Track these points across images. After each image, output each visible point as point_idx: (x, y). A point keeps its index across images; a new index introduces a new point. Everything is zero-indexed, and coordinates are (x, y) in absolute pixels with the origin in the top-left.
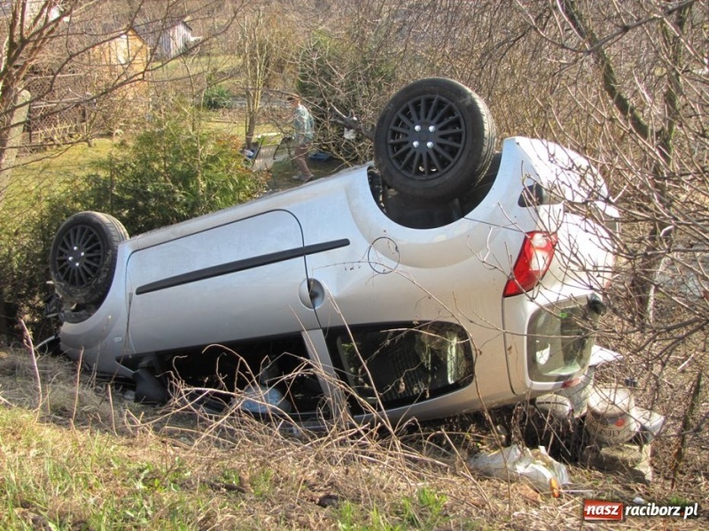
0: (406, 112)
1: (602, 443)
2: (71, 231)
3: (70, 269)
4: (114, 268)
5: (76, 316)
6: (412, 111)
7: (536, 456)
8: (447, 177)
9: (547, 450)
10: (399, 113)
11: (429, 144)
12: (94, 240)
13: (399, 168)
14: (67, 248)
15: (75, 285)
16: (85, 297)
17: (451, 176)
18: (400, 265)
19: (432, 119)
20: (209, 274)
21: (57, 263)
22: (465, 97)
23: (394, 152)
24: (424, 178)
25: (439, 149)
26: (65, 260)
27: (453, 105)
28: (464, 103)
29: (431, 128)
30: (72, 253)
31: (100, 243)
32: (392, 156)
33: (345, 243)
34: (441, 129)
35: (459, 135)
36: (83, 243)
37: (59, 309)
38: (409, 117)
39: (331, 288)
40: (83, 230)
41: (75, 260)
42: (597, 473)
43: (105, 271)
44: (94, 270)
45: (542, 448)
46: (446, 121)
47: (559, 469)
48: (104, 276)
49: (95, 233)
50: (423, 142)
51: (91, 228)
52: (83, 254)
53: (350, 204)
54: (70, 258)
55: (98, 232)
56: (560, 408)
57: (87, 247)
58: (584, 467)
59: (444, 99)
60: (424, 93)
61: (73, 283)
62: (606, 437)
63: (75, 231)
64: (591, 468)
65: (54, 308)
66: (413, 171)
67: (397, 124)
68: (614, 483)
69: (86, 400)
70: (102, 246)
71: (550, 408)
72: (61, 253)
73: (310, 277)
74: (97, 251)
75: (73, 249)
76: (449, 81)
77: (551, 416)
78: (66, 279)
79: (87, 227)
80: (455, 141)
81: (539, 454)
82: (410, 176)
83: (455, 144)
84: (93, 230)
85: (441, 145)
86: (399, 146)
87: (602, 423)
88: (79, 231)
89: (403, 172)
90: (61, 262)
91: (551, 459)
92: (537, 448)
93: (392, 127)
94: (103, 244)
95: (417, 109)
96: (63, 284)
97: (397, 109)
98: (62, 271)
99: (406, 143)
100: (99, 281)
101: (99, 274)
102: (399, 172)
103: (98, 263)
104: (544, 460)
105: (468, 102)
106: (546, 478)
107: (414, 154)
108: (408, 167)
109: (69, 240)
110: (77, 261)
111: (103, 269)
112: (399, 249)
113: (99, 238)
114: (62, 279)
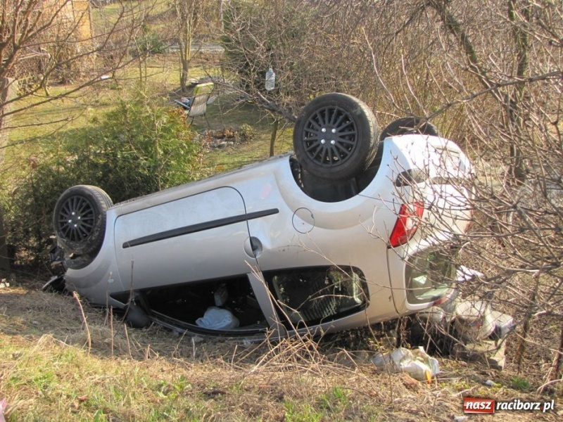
0: (315, 118)
1: (466, 341)
2: (69, 200)
3: (70, 230)
4: (105, 228)
5: (75, 262)
6: (319, 117)
7: (417, 354)
8: (346, 165)
9: (425, 349)
10: (310, 119)
11: (333, 142)
12: (88, 207)
13: (312, 158)
14: (66, 213)
15: (74, 240)
16: (83, 250)
17: (348, 165)
18: (315, 227)
19: (334, 123)
20: (178, 233)
21: (59, 225)
22: (356, 108)
23: (308, 147)
24: (329, 166)
25: (339, 146)
26: (66, 223)
27: (348, 113)
28: (355, 113)
29: (334, 131)
30: (71, 217)
31: (92, 209)
32: (306, 149)
33: (275, 211)
34: (341, 131)
35: (354, 135)
36: (79, 210)
37: (62, 258)
38: (317, 121)
39: (267, 243)
40: (78, 200)
41: (74, 222)
42: (463, 363)
43: (97, 230)
44: (89, 230)
45: (421, 348)
46: (344, 125)
47: (433, 363)
48: (97, 234)
49: (88, 202)
50: (328, 140)
51: (84, 199)
52: (79, 218)
53: (278, 183)
54: (70, 221)
55: (90, 201)
56: (436, 316)
57: (82, 212)
58: (454, 359)
59: (342, 109)
60: (327, 105)
61: (73, 239)
62: (469, 337)
63: (72, 200)
64: (458, 359)
65: (59, 257)
66: (322, 160)
67: (309, 127)
68: (475, 370)
69: (105, 334)
70: (93, 212)
71: (428, 316)
72: (62, 217)
73: (251, 236)
74: (89, 215)
75: (71, 214)
76: (344, 96)
77: (429, 323)
78: (68, 236)
79: (82, 198)
80: (350, 139)
81: (418, 352)
82: (320, 164)
83: (350, 142)
84: (86, 199)
85: (341, 143)
86: (311, 142)
87: (466, 326)
88: (75, 200)
89: (315, 161)
90: (62, 224)
91: (427, 356)
92: (418, 348)
93: (305, 128)
94: (95, 210)
95: (323, 116)
96: (65, 240)
97: (308, 116)
98: (64, 230)
99: (316, 140)
100: (93, 238)
101: (93, 233)
102: (312, 161)
103: (91, 224)
104: (422, 357)
105: (358, 113)
106: (422, 370)
107: (322, 149)
108: (318, 158)
109: (68, 207)
110: (75, 223)
111: (96, 229)
112: (314, 216)
113: (91, 206)
114: (64, 236)
